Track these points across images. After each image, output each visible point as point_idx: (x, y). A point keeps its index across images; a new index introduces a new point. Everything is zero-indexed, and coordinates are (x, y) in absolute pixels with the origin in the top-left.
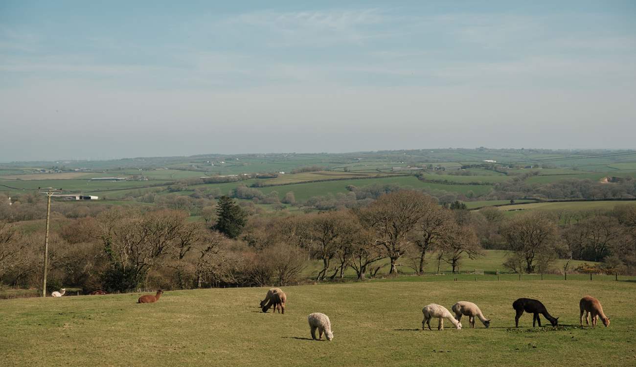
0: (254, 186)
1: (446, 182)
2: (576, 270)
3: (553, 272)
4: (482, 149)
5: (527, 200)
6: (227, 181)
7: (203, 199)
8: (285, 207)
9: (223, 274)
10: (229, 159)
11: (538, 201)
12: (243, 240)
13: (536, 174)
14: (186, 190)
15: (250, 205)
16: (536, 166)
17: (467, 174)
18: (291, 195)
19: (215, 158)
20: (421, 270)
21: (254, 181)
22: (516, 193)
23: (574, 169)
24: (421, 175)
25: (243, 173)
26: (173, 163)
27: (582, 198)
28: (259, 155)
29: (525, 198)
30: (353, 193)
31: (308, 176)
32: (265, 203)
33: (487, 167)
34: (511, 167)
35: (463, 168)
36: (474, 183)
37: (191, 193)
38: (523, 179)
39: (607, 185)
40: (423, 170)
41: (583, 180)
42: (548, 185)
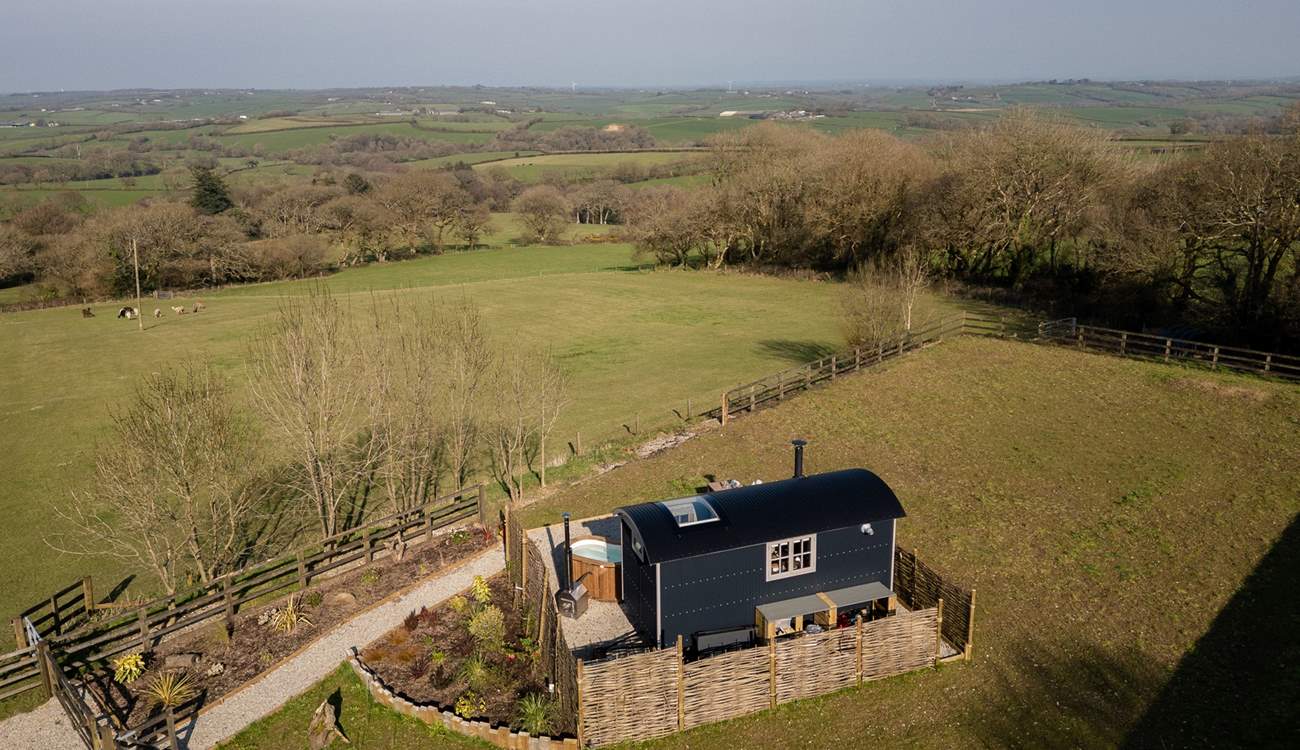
1: (443, 130)
4: (478, 87)
10: (167, 96)
13: (540, 120)
16: (540, 110)
17: (466, 120)
18: (259, 146)
21: (211, 128)
22: (520, 144)
24: (414, 121)
27: (587, 149)
29: (530, 150)
30: (336, 144)
33: (488, 111)
34: (512, 111)
35: (462, 111)
36: (474, 132)
37: (128, 144)
38: (527, 127)
39: (612, 133)
40: (416, 115)
41: (588, 128)
42: (553, 133)
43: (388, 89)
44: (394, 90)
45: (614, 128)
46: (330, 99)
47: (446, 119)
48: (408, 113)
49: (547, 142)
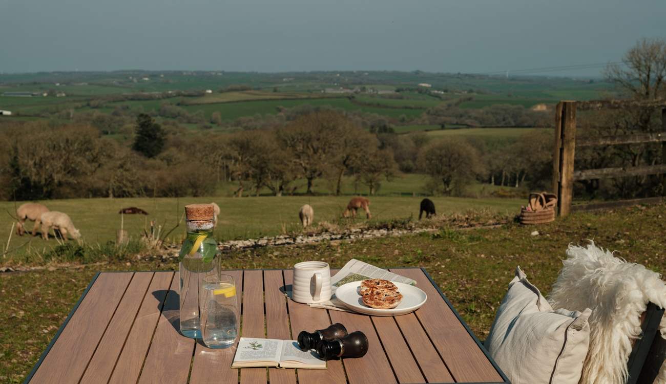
0: (178, 104)
1: (378, 105)
2: (492, 194)
3: (469, 196)
4: (417, 73)
5: (458, 126)
6: (150, 98)
7: (124, 117)
8: (210, 127)
9: (135, 191)
10: (153, 75)
11: (469, 126)
12: (162, 160)
13: (470, 99)
14: (107, 107)
15: (174, 124)
16: (471, 91)
17: (401, 98)
18: (217, 115)
19: (139, 74)
20: (338, 191)
21: (180, 99)
22: (448, 119)
23: (509, 96)
24: (353, 97)
25: (168, 91)
26: (94, 78)
27: (513, 124)
28: (186, 72)
29: (457, 124)
30: (282, 114)
31: (236, 96)
32: (189, 122)
33: (421, 91)
34: (445, 91)
35: (398, 91)
36: (406, 108)
37: (113, 111)
38: (457, 104)
39: (539, 112)
40: (356, 93)
41: (515, 106)
42: (481, 111)
43: (335, 73)
44: (341, 73)
45: (540, 108)
46: (284, 80)
47: (382, 96)
48: (349, 91)
49: (476, 118)
